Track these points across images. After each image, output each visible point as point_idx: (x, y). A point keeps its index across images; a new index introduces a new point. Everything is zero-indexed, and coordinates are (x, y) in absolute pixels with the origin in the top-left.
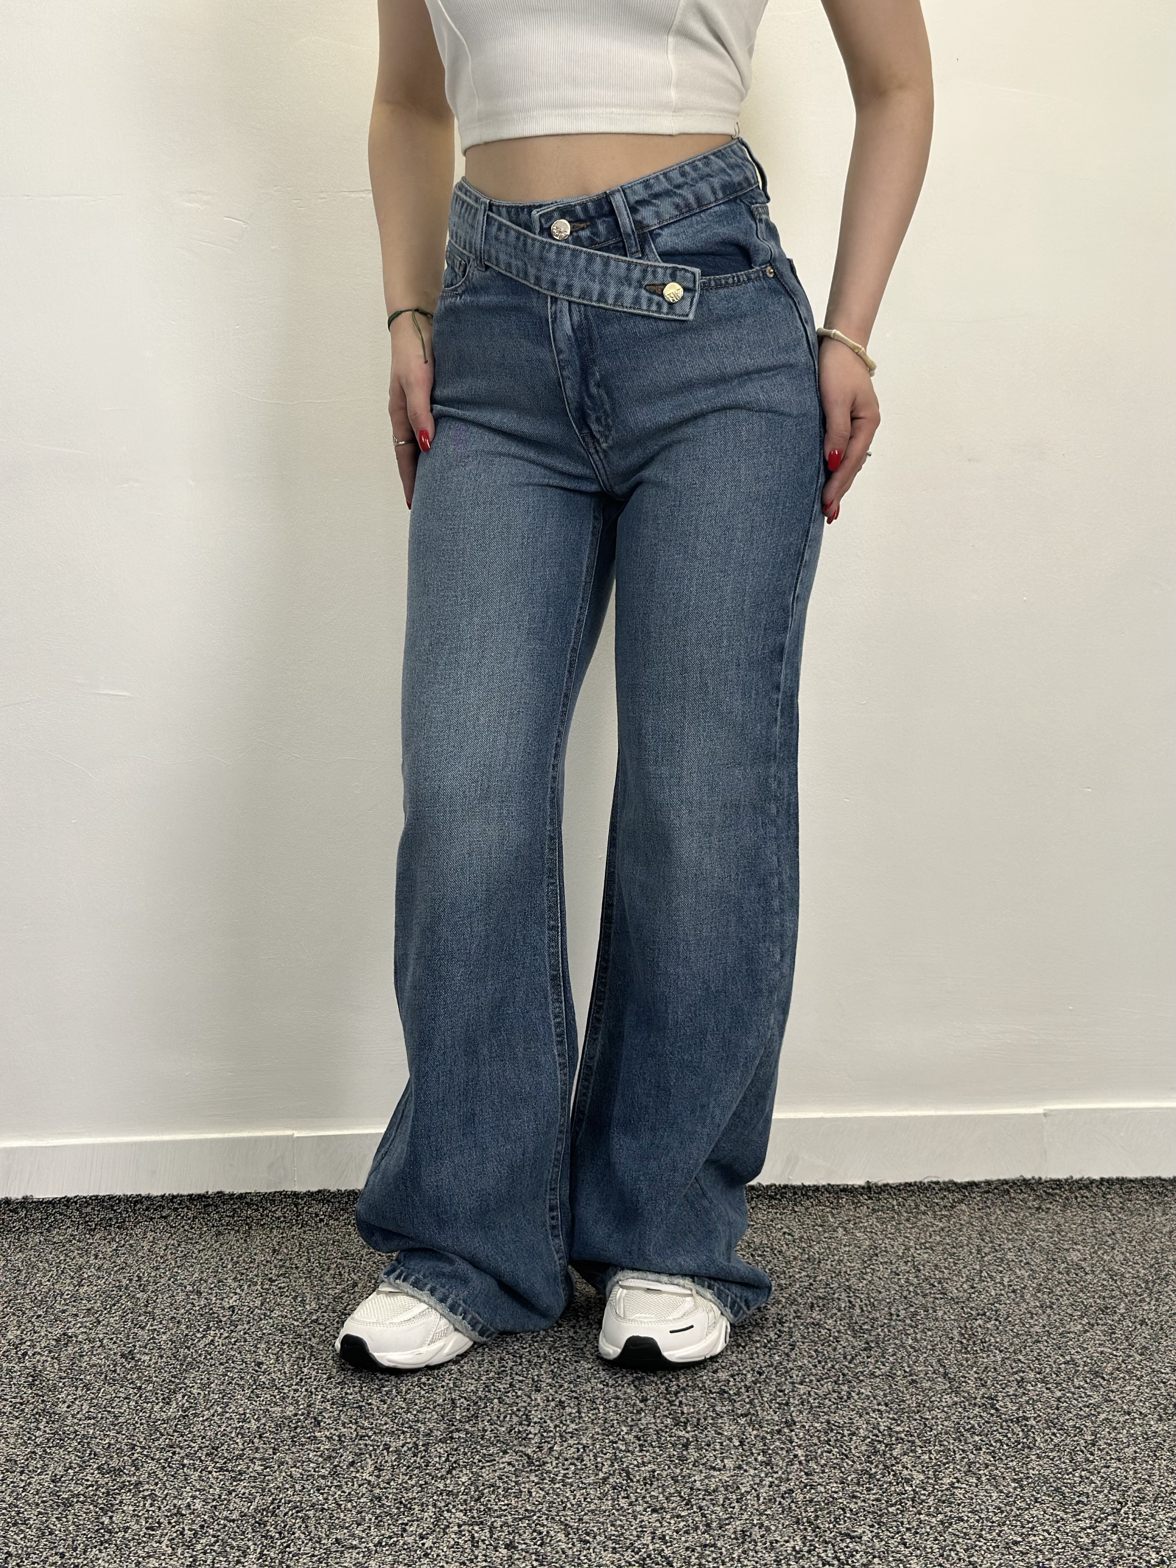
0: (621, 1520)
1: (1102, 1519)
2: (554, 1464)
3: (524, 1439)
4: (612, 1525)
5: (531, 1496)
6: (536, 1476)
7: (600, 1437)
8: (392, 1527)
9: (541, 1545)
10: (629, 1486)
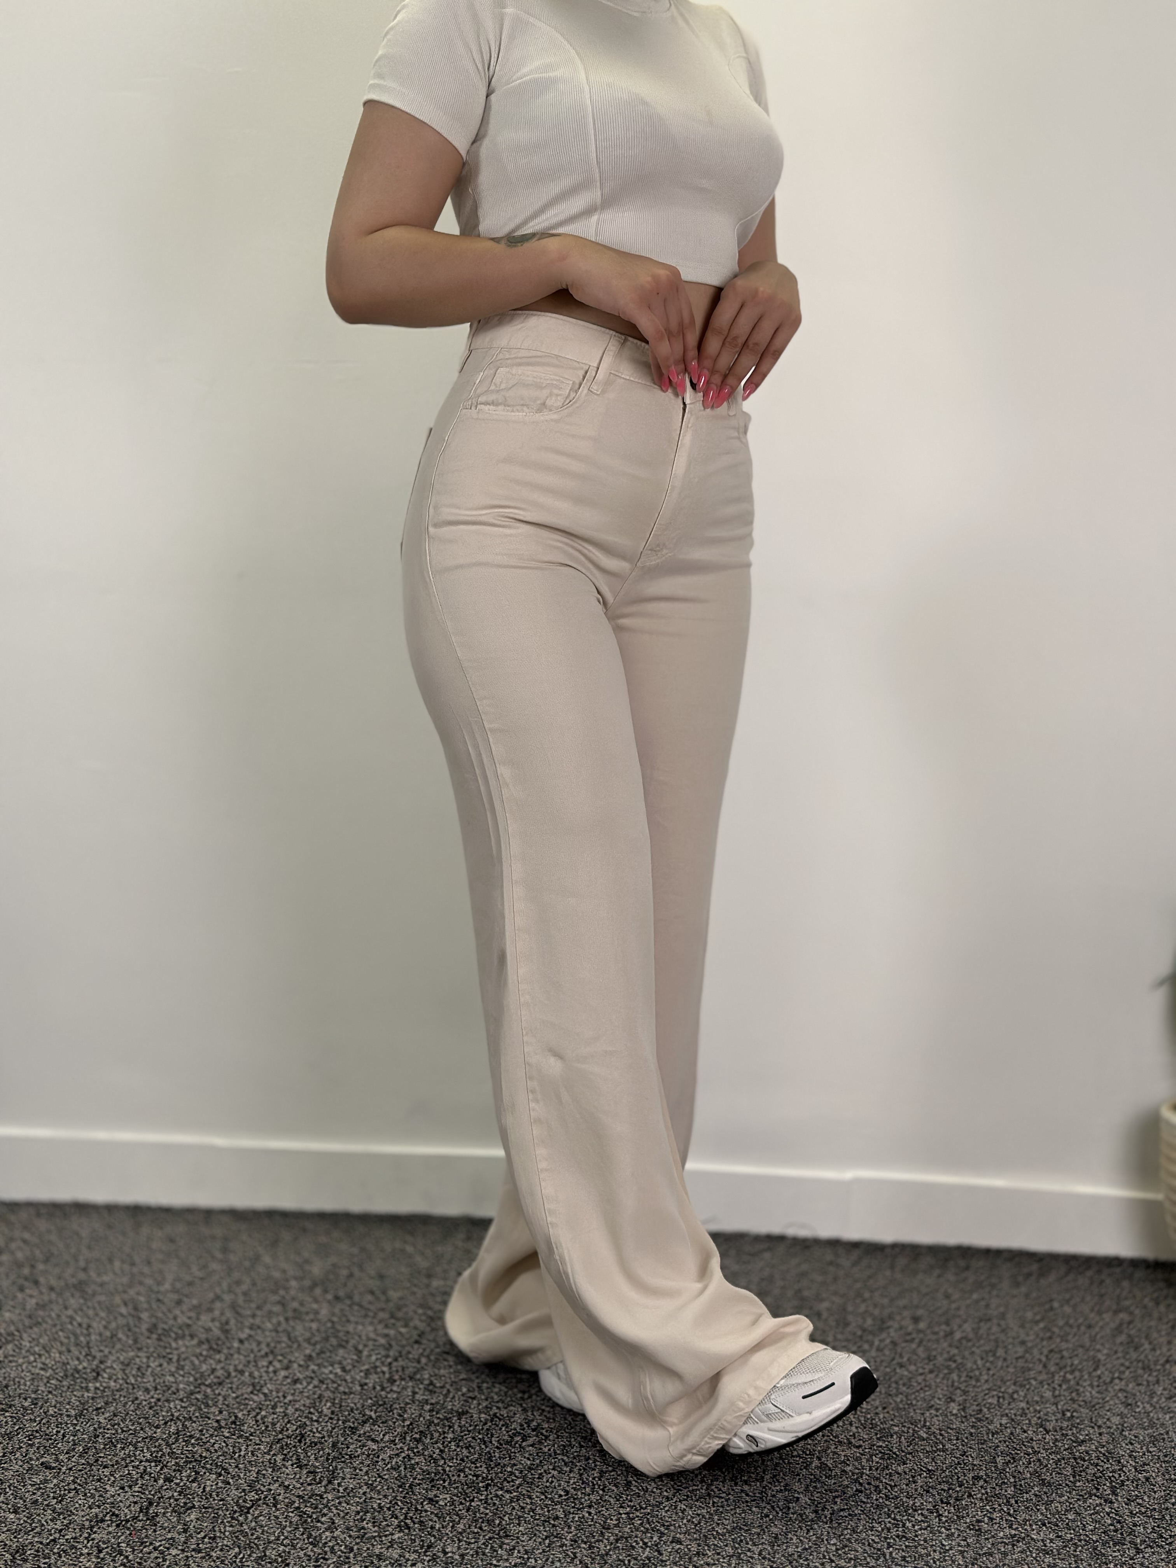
0: (267, 1471)
1: (641, 1508)
2: (251, 1425)
3: (244, 1405)
4: (257, 1473)
5: (213, 1446)
6: (229, 1432)
7: (302, 1408)
8: (91, 1457)
9: (190, 1482)
10: (294, 1446)
